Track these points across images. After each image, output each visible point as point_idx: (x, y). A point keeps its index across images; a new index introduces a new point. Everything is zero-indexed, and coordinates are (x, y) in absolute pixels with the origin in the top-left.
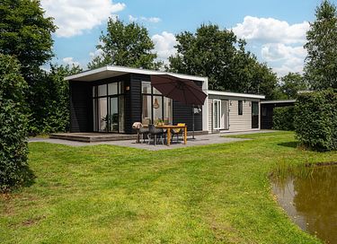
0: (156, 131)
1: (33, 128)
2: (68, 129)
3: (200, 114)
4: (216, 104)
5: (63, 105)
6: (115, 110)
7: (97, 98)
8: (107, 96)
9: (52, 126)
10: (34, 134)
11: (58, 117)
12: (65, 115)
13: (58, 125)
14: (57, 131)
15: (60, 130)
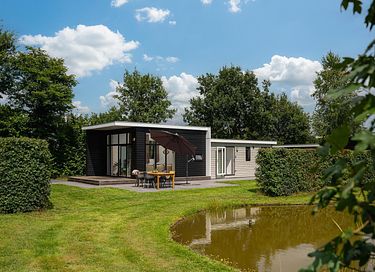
0: (149, 177)
1: (55, 171)
2: (86, 172)
3: (203, 161)
4: (220, 151)
5: (82, 151)
6: (124, 157)
7: (111, 145)
8: (118, 145)
9: (71, 169)
10: (54, 176)
11: (76, 162)
12: (83, 159)
13: (76, 169)
14: (75, 175)
15: (78, 173)
